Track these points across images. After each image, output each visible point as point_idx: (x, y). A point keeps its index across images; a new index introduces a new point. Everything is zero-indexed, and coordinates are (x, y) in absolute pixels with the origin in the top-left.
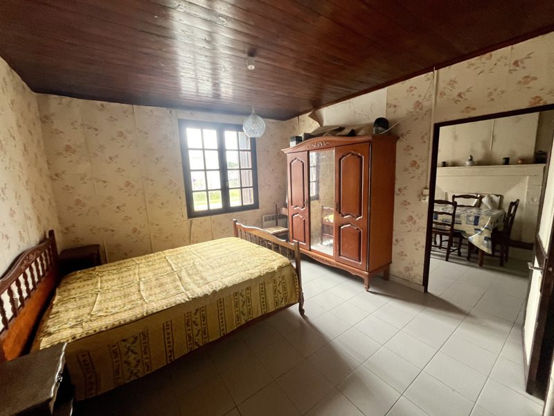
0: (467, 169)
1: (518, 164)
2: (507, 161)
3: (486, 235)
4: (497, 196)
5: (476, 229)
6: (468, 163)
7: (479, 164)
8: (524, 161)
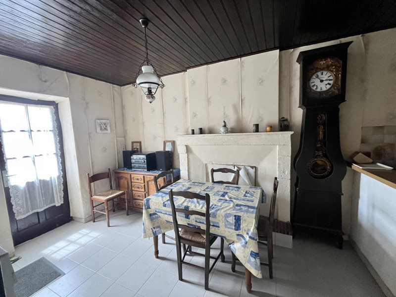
0: (222, 137)
1: (266, 131)
2: (257, 129)
3: (252, 249)
4: (252, 167)
5: (238, 235)
6: (222, 130)
7: (233, 131)
8: (272, 129)
